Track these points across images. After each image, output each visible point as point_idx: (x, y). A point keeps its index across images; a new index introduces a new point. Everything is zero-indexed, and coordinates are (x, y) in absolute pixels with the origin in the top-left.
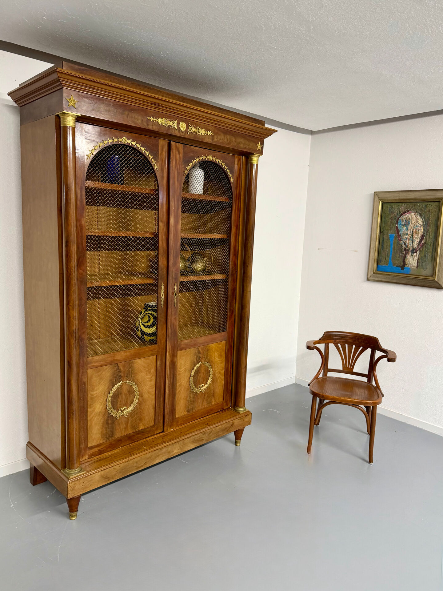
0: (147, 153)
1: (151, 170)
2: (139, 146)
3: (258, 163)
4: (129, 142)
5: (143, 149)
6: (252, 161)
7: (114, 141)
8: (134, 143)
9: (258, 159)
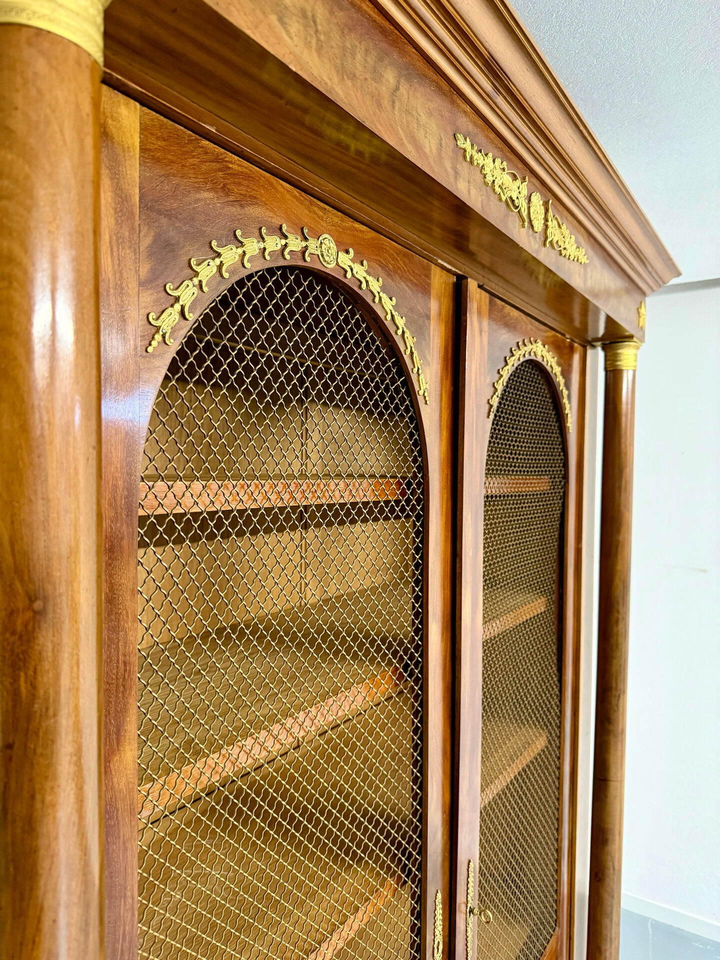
0: (400, 322)
1: (402, 400)
2: (375, 286)
3: (635, 366)
4: (345, 260)
5: (388, 304)
6: (617, 361)
7: (287, 251)
8: (360, 271)
9: (636, 355)
